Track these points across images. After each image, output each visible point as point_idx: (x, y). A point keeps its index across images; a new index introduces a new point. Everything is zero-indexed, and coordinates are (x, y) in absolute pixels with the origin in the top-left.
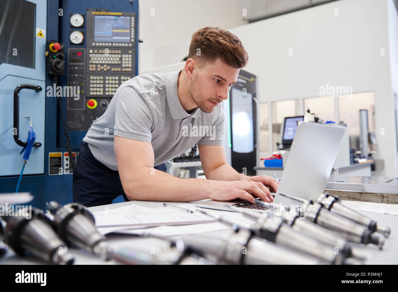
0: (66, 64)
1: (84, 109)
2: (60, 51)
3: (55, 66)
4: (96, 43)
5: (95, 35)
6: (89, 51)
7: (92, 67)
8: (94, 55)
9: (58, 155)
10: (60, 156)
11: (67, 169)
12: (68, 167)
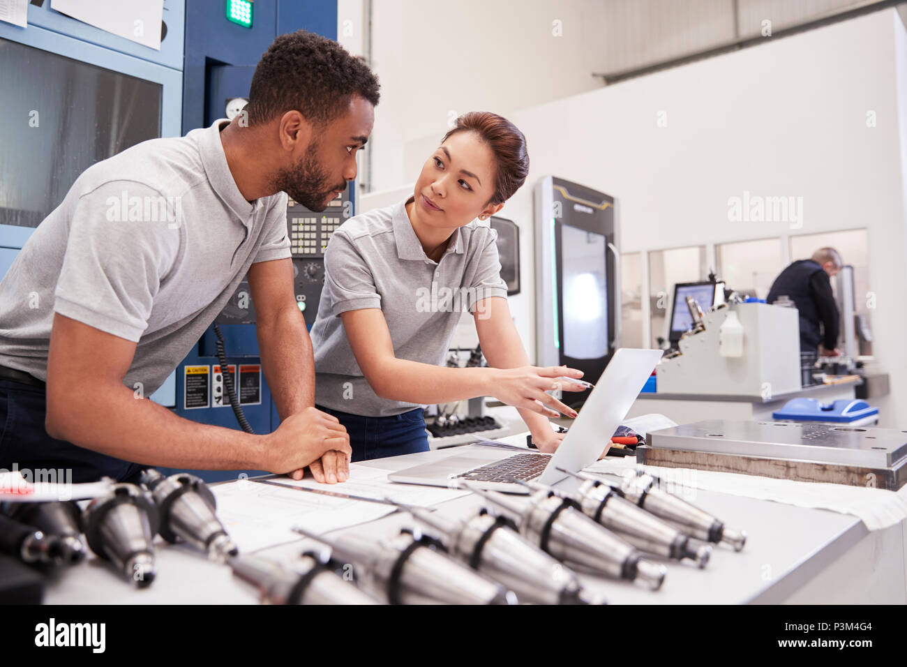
9: (202, 370)
10: (205, 372)
11: (219, 398)
12: (221, 394)
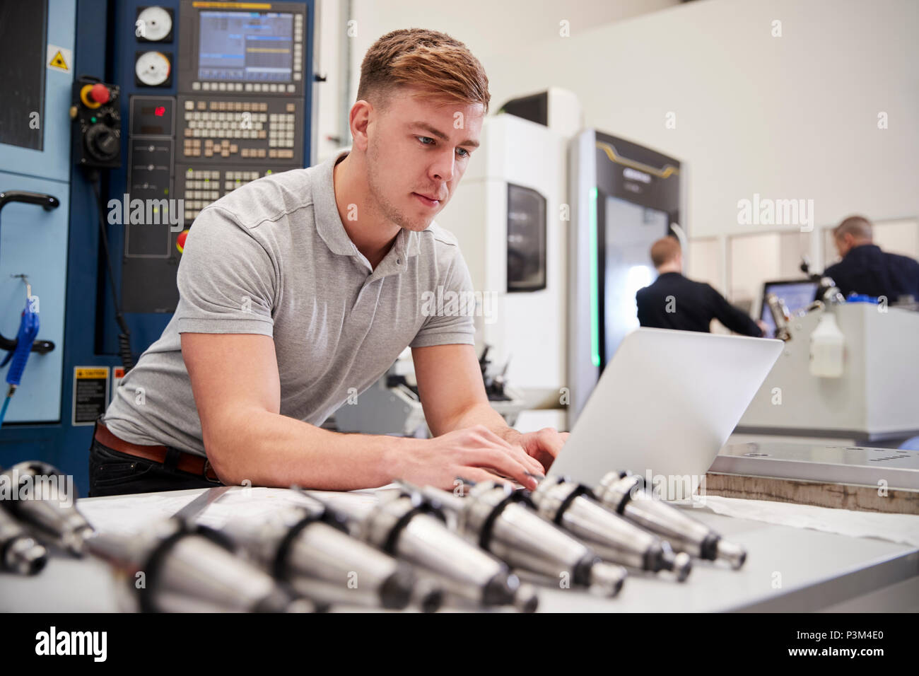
0: (124, 138)
1: (168, 256)
2: (107, 104)
3: (95, 143)
4: (201, 83)
5: (202, 63)
6: (184, 105)
7: (192, 148)
8: (197, 116)
9: (98, 373)
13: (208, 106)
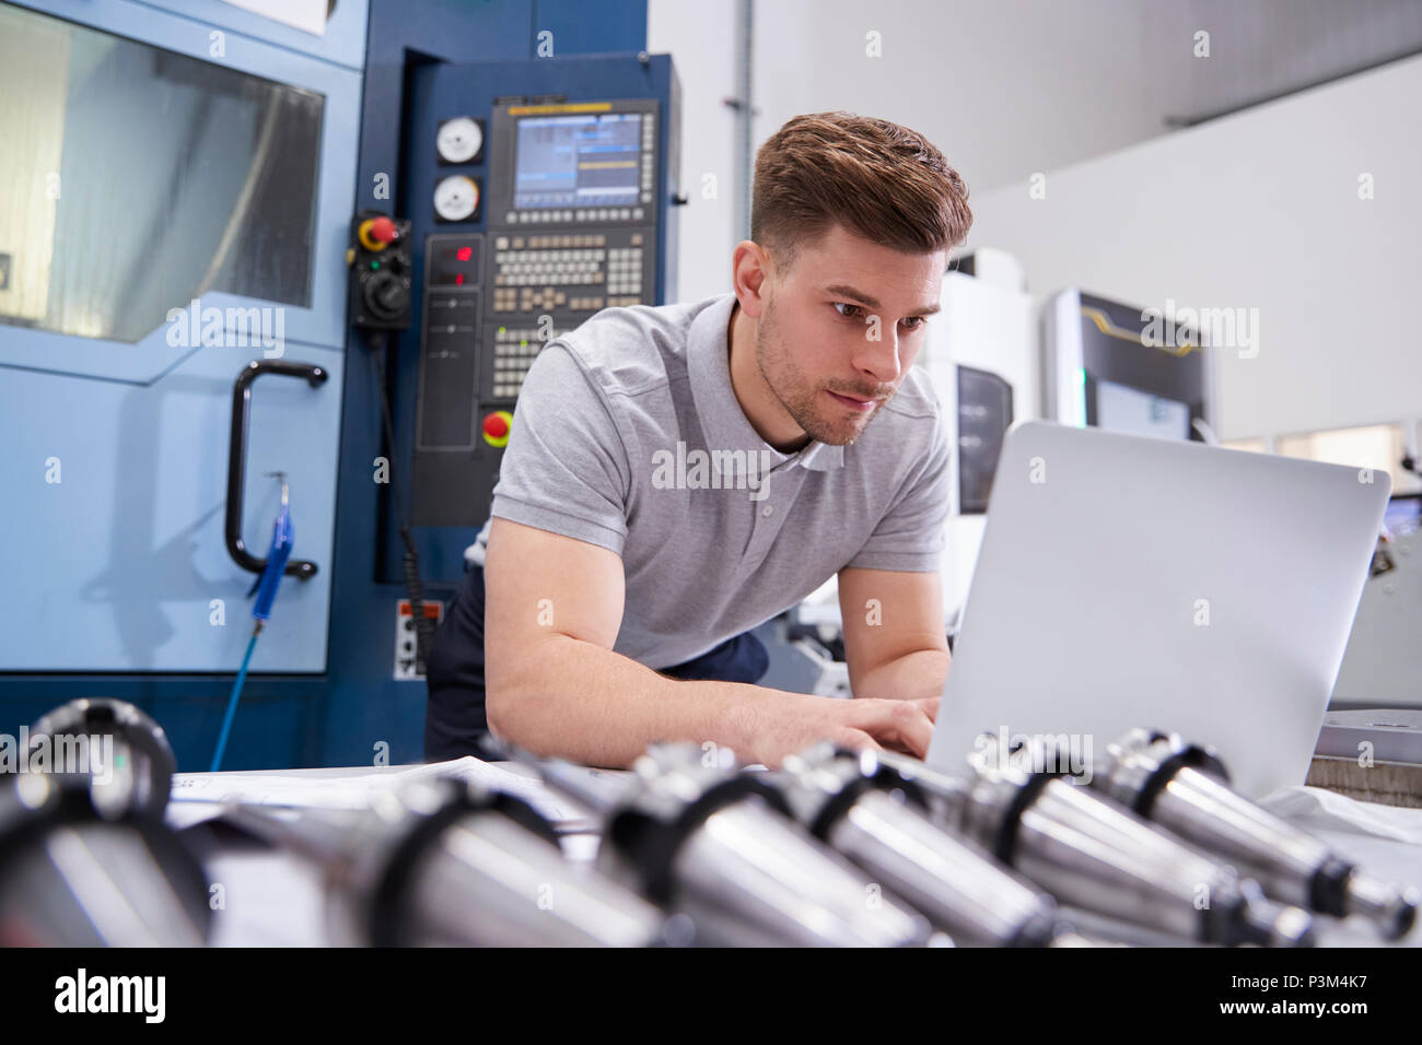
0: (416, 291)
1: (471, 448)
2: (394, 244)
3: (376, 296)
4: (518, 212)
5: (519, 187)
6: (494, 242)
7: (505, 300)
8: (512, 256)
11: (408, 663)
12: (412, 655)
13: (526, 243)
